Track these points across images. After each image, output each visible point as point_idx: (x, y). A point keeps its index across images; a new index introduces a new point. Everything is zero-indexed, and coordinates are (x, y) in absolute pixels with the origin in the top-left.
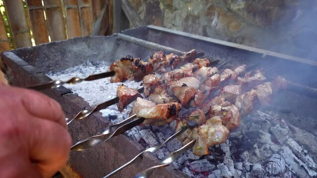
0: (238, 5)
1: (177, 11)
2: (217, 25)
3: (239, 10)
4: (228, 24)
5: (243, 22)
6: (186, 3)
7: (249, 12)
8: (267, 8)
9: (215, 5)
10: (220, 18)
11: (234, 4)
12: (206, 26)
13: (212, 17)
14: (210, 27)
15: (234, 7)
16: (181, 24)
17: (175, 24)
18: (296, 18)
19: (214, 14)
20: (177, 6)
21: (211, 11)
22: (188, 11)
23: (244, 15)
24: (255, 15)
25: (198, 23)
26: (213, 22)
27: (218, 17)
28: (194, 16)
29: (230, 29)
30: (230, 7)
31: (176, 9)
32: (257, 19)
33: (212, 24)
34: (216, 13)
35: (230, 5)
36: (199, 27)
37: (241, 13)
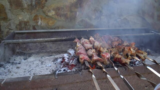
0: (52, 13)
1: (11, 21)
2: (41, 24)
3: (52, 15)
4: (47, 22)
5: (56, 20)
6: (16, 15)
7: (58, 16)
8: (65, 13)
9: (38, 14)
10: (42, 20)
11: (50, 13)
12: (35, 25)
13: (38, 21)
14: (38, 26)
15: (50, 14)
16: (15, 28)
17: (11, 29)
18: (77, 15)
19: (39, 19)
20: (11, 18)
21: (36, 18)
22: (20, 19)
23: (55, 17)
24: (60, 17)
25: (29, 25)
26: (39, 23)
27: (41, 20)
28: (25, 22)
29: (50, 24)
30: (48, 14)
31: (10, 20)
32: (62, 18)
33: (39, 24)
34: (39, 18)
35: (47, 13)
36: (30, 27)
37: (54, 17)
